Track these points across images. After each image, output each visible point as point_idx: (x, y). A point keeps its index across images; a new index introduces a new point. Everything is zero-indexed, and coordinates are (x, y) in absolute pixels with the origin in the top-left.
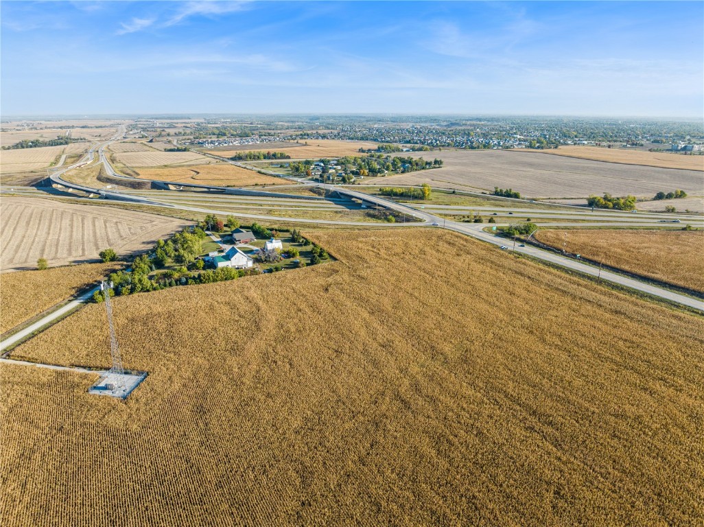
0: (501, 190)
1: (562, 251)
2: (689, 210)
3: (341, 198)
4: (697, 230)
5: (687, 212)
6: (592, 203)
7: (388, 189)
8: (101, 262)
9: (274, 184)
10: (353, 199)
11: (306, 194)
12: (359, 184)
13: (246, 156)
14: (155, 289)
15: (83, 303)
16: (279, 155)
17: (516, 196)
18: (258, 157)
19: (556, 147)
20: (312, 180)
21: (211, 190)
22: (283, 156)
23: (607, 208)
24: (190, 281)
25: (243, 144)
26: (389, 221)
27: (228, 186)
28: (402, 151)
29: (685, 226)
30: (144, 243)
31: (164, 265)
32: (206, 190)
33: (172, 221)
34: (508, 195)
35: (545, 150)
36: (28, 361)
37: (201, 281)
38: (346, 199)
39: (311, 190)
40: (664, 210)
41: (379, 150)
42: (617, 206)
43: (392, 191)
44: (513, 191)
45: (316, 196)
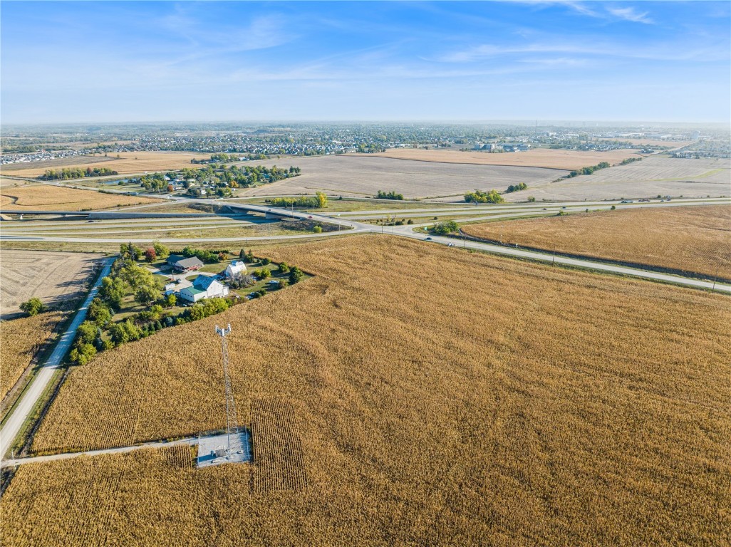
0: (384, 194)
1: (499, 242)
2: (546, 199)
3: (234, 213)
4: (567, 215)
5: (544, 201)
6: (469, 199)
7: (279, 200)
8: (26, 315)
9: (140, 204)
10: (249, 213)
11: (190, 212)
12: (237, 197)
13: (63, 174)
14: (142, 336)
15: (57, 368)
16: (103, 171)
17: (400, 198)
18: (79, 175)
19: (384, 151)
20: (178, 195)
21: (67, 216)
22: (107, 173)
23: (482, 202)
24: (179, 320)
25: (34, 161)
26: (316, 231)
27: (83, 210)
28: (239, 160)
29: (558, 212)
30: (59, 286)
31: (120, 307)
32: (60, 216)
33: (68, 257)
34: (392, 197)
35: (374, 154)
36: (69, 452)
37: (192, 319)
38: (241, 213)
39: (191, 206)
40: (526, 200)
41: (213, 159)
42: (490, 201)
43: (283, 201)
44: (396, 194)
45: (203, 213)
